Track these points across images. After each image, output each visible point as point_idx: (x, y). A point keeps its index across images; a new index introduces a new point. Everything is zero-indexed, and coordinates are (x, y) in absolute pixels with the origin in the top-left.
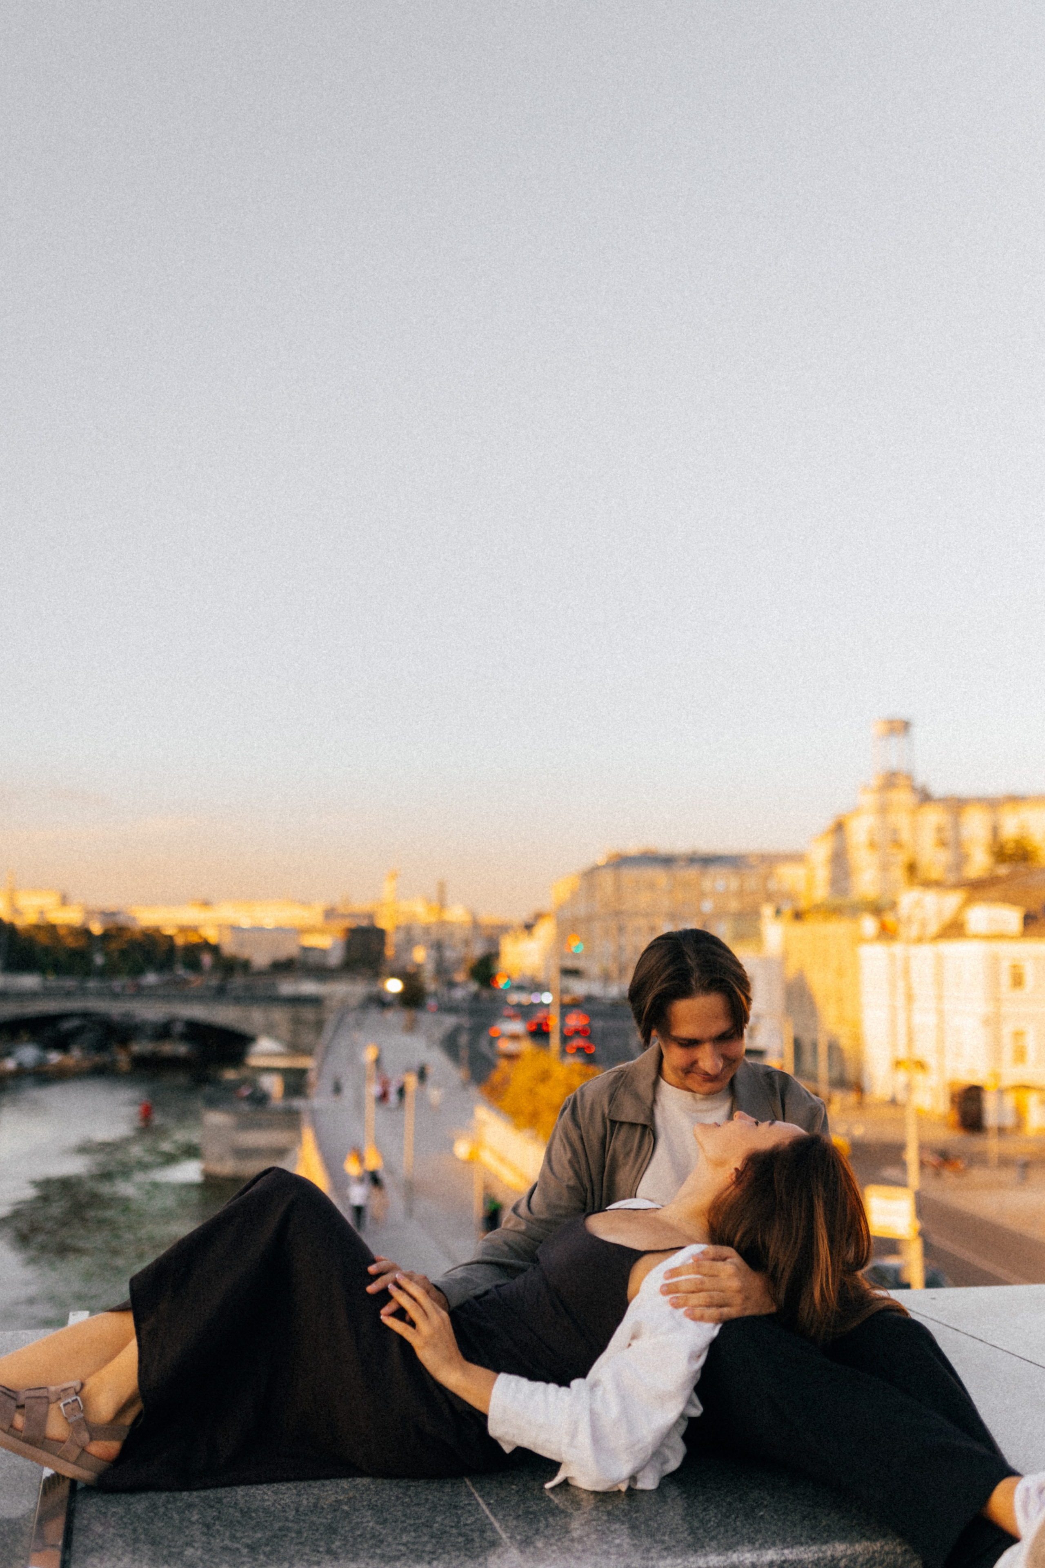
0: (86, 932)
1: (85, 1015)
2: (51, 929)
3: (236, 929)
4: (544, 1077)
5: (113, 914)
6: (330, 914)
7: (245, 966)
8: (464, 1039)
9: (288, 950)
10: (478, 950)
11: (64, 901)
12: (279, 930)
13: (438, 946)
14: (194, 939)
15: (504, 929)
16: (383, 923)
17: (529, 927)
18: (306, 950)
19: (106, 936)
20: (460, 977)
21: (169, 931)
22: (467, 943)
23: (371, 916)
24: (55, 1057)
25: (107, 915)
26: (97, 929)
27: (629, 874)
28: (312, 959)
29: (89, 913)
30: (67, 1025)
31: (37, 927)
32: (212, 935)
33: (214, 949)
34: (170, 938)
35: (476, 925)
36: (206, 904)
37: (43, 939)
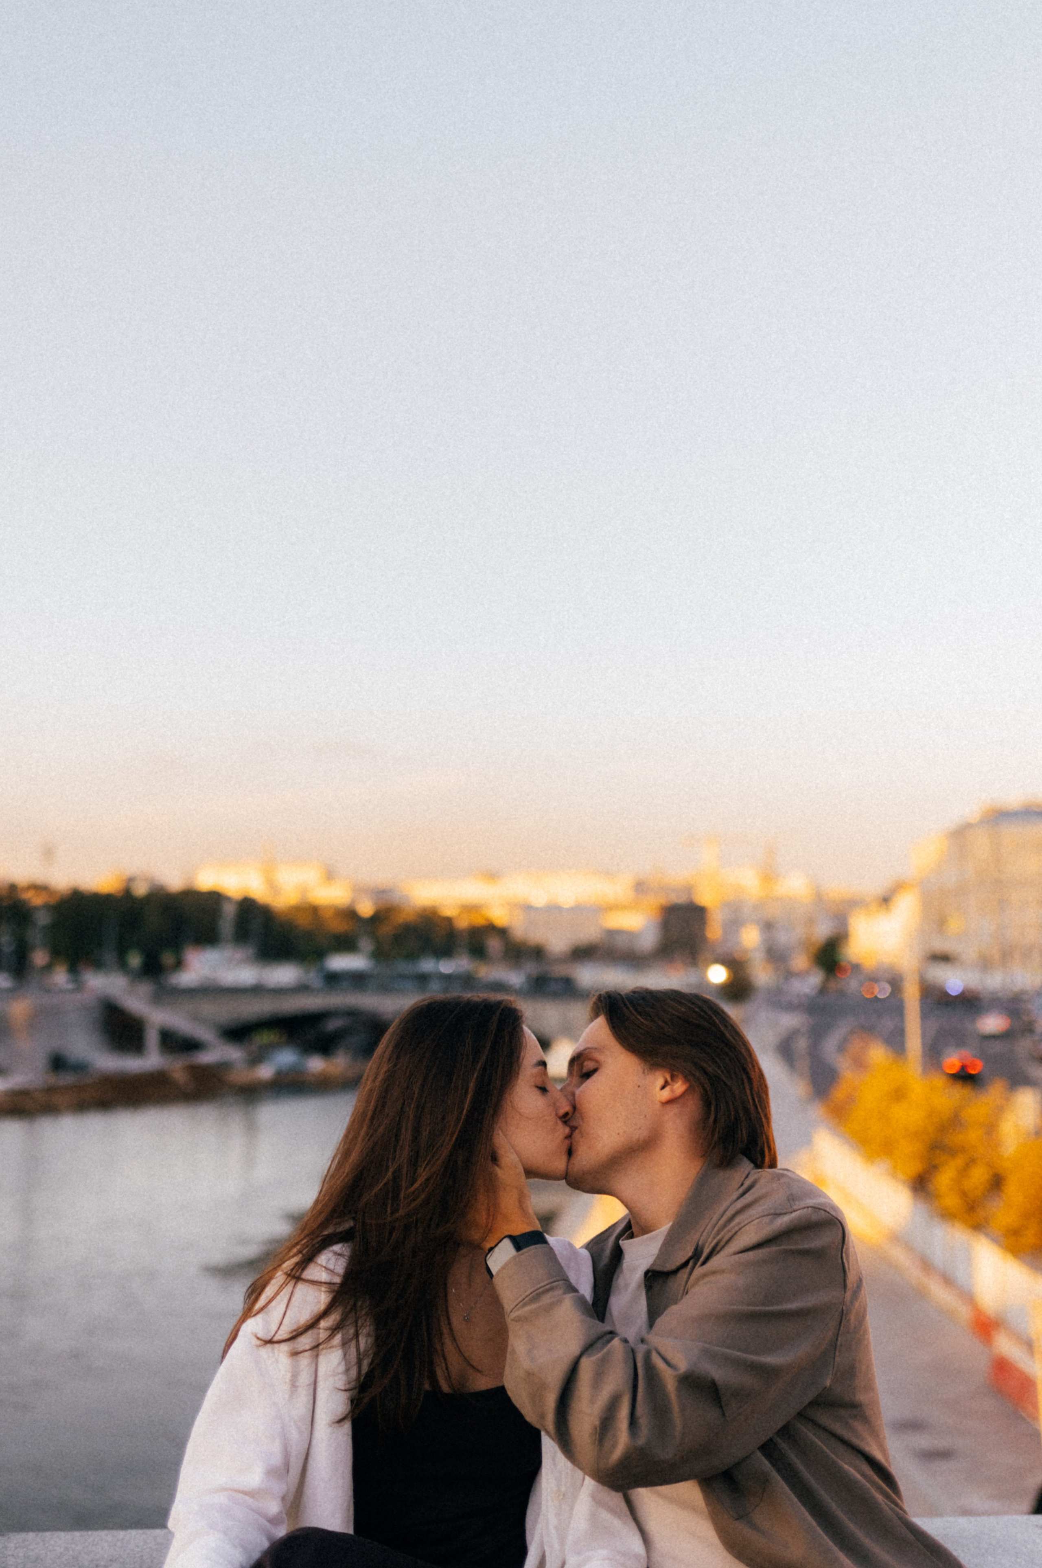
0: (350, 914)
1: (352, 1013)
2: (314, 910)
3: (528, 908)
4: (899, 1094)
5: (383, 892)
6: (640, 887)
7: (538, 953)
8: (802, 1044)
9: (588, 933)
10: (822, 931)
11: (330, 876)
12: (578, 909)
13: (768, 926)
14: (480, 921)
15: (854, 904)
16: (705, 898)
17: (886, 901)
18: (612, 933)
19: (377, 919)
20: (800, 962)
21: (448, 911)
22: (811, 921)
23: (689, 889)
24: (316, 1064)
25: (379, 893)
26: (366, 909)
27: (1011, 832)
28: (621, 942)
29: (359, 890)
30: (332, 1025)
31: (297, 909)
32: (499, 916)
33: (502, 932)
34: (449, 920)
35: (819, 897)
36: (492, 876)
37: (303, 922)
